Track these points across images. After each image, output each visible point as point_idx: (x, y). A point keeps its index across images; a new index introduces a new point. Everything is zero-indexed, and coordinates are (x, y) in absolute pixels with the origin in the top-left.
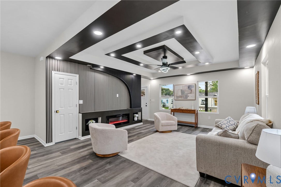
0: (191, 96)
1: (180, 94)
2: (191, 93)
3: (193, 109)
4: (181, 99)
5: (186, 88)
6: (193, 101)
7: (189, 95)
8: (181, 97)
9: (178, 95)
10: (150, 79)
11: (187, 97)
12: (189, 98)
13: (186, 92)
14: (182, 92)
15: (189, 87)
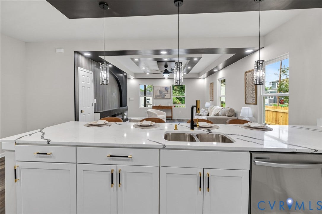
0: (167, 96)
1: (158, 94)
2: (167, 93)
3: (169, 106)
4: (159, 98)
5: (164, 89)
6: (169, 100)
7: (165, 95)
8: (159, 96)
9: (157, 95)
10: (130, 79)
11: (164, 96)
12: (166, 97)
13: (164, 93)
14: (161, 92)
15: (166, 88)
